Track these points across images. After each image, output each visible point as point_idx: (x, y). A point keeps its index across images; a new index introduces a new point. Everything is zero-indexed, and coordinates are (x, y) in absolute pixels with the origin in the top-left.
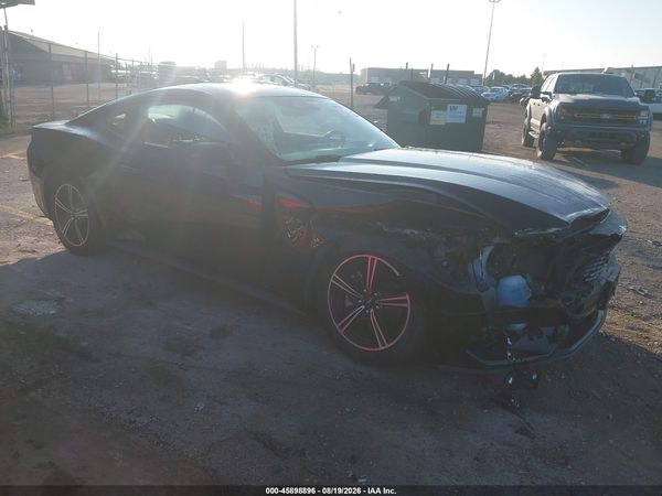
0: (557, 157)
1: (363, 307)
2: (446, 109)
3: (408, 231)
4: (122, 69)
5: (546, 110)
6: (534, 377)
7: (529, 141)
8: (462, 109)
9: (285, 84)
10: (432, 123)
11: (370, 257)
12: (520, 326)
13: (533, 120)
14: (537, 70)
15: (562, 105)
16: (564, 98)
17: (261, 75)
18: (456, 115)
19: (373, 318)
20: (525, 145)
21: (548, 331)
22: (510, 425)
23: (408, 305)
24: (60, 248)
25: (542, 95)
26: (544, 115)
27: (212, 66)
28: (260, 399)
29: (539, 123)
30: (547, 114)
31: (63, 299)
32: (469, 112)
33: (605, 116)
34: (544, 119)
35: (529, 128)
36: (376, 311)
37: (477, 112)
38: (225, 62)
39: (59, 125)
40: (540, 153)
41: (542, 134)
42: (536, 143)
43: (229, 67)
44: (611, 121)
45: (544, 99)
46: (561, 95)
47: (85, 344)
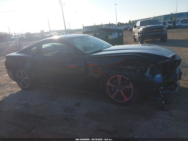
0: (144, 42)
1: (118, 90)
2: (112, 35)
3: (129, 67)
4: (13, 36)
5: (139, 31)
6: (169, 100)
7: (135, 40)
8: (117, 34)
9: (63, 34)
10: (109, 39)
11: (118, 76)
12: (162, 88)
13: (135, 34)
14: (130, 21)
15: (143, 29)
16: (143, 27)
17: (56, 32)
18: (115, 36)
19: (122, 92)
20: (134, 41)
21: (170, 87)
22: (167, 114)
23: (132, 87)
24: (20, 89)
25: (137, 27)
26: (139, 32)
27: (40, 32)
28: (98, 120)
29: (138, 35)
30: (140, 32)
31: (28, 103)
32: (118, 34)
33: (155, 30)
34: (139, 33)
35: (134, 36)
36: (122, 90)
37: (121, 34)
38: (43, 31)
39: (14, 54)
40: (140, 43)
41: (139, 37)
42: (138, 40)
43: (45, 32)
44: (157, 31)
45: (138, 28)
46: (142, 27)
47: (40, 115)
